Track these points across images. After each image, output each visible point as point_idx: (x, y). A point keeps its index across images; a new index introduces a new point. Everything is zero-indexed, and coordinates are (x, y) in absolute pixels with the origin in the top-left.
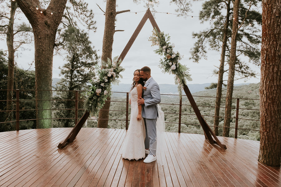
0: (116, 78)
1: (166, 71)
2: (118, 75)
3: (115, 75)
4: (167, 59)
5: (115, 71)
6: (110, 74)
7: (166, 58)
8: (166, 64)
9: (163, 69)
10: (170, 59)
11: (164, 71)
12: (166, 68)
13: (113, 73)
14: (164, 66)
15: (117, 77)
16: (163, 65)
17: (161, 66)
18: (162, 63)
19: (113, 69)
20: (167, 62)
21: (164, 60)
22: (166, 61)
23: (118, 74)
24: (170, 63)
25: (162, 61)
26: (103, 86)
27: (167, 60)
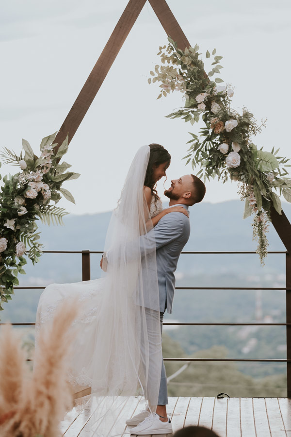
0: (52, 202)
1: (209, 173)
2: (58, 192)
3: (48, 194)
4: (213, 133)
5: (46, 179)
6: (32, 189)
7: (210, 131)
8: (211, 151)
9: (201, 167)
10: (221, 134)
12: (210, 164)
13: (42, 185)
14: (204, 155)
15: (56, 197)
16: (200, 153)
17: (193, 157)
18: (197, 145)
19: (42, 175)
20: (213, 143)
21: (202, 139)
22: (209, 139)
23: (58, 188)
24: (224, 147)
25: (196, 141)
26: (13, 228)
27: (214, 135)
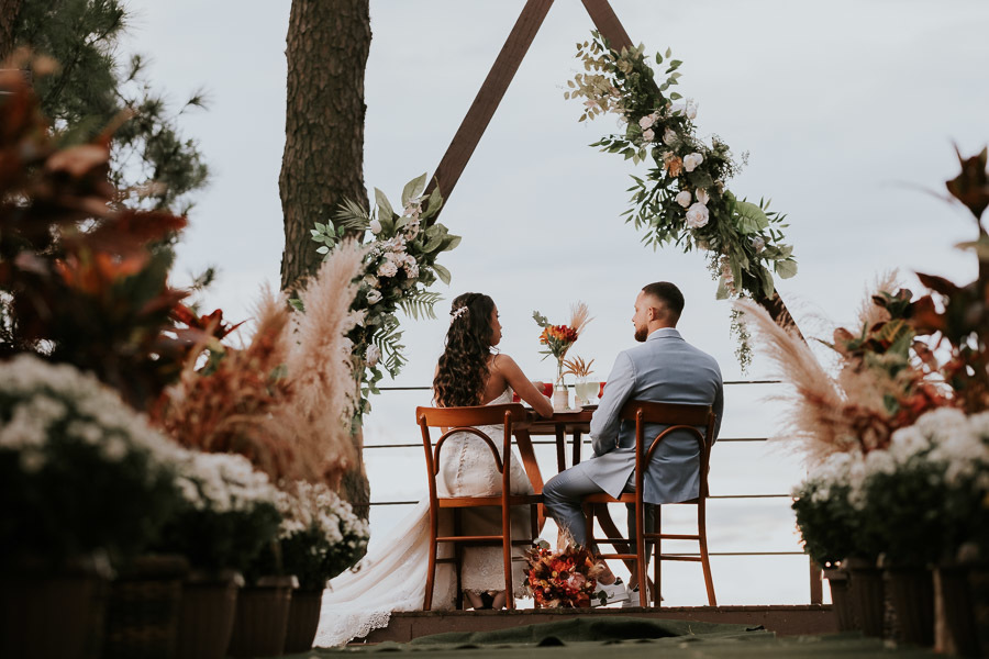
0: (420, 286)
1: (662, 236)
2: (430, 269)
3: (414, 271)
4: (667, 176)
5: (412, 249)
6: (389, 263)
7: (663, 173)
8: (664, 204)
9: (649, 228)
10: (680, 178)
11: (655, 235)
12: (661, 224)
13: (404, 257)
14: (654, 209)
15: (426, 277)
16: (648, 206)
17: (636, 213)
18: (642, 195)
19: (404, 242)
20: (669, 192)
21: (651, 185)
22: (662, 185)
23: (431, 263)
24: (684, 197)
25: (641, 189)
27: (669, 179)
